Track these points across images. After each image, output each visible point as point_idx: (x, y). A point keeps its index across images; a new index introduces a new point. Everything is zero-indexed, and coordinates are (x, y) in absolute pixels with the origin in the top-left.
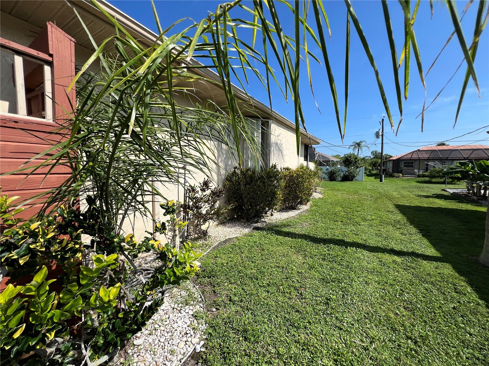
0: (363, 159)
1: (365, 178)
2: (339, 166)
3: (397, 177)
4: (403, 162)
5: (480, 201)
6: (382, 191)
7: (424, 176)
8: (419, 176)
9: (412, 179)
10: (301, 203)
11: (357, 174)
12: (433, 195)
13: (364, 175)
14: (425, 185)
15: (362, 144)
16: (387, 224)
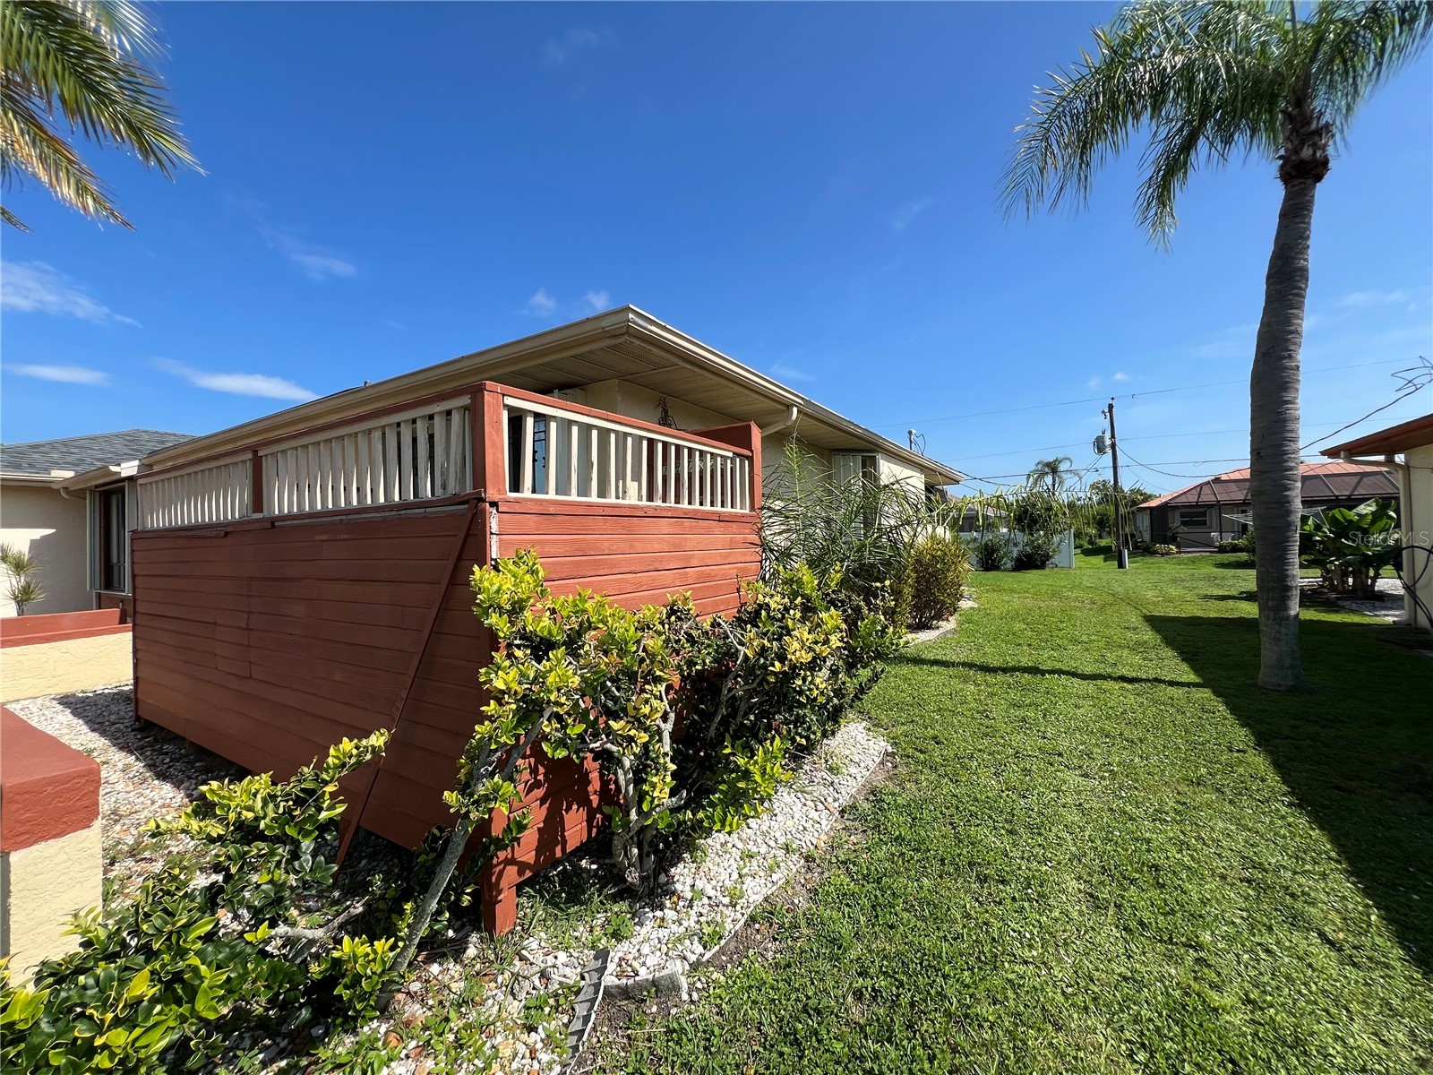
0: (1071, 506)
1: (1079, 561)
2: (1005, 530)
3: (1163, 555)
4: (1177, 515)
5: (1340, 603)
6: (1120, 589)
7: (1235, 549)
8: (1222, 550)
9: (1203, 557)
10: (939, 616)
11: (1054, 551)
12: (1242, 593)
13: (1073, 551)
14: (1232, 572)
15: (1063, 467)
16: (1120, 646)
